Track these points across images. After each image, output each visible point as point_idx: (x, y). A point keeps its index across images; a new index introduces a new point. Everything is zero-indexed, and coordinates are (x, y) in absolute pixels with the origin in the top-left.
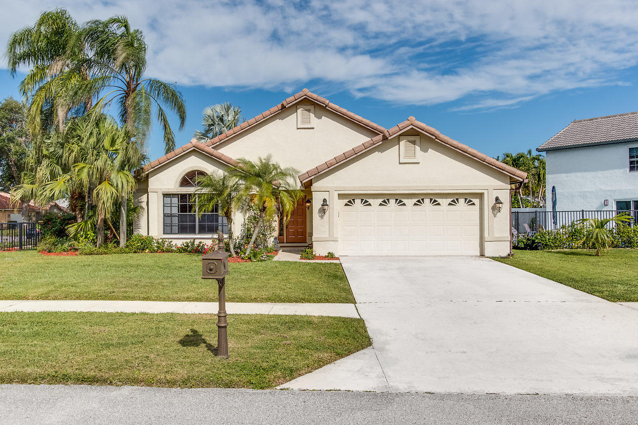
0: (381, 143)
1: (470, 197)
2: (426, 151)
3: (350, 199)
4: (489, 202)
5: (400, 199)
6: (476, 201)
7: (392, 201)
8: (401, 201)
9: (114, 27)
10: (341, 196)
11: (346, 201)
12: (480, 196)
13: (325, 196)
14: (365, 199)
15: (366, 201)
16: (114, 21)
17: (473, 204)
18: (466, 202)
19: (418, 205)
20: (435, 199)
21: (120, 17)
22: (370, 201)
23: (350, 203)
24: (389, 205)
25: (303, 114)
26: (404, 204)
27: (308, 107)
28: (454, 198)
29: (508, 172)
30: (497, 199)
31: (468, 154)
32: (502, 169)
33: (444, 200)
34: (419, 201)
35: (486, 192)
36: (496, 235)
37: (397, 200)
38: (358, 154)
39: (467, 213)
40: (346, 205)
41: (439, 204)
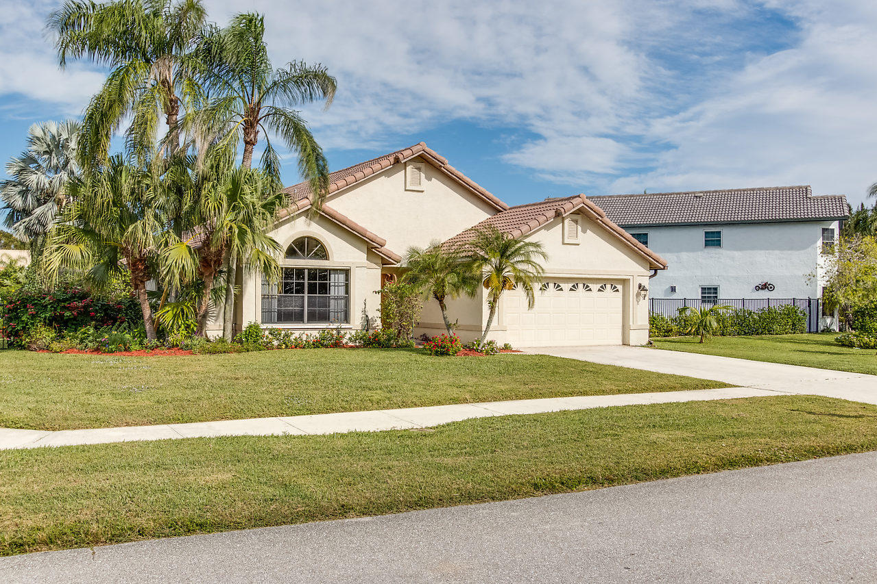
1: (616, 283)
2: (584, 231)
4: (633, 289)
5: (558, 283)
6: (620, 287)
7: (552, 286)
8: (558, 286)
12: (623, 282)
17: (617, 291)
18: (612, 288)
19: (573, 290)
20: (587, 284)
24: (548, 290)
25: (413, 173)
26: (561, 289)
27: (419, 165)
30: (640, 286)
33: (595, 285)
34: (574, 286)
35: (630, 278)
36: (639, 323)
37: (555, 284)
39: (612, 299)
41: (590, 290)
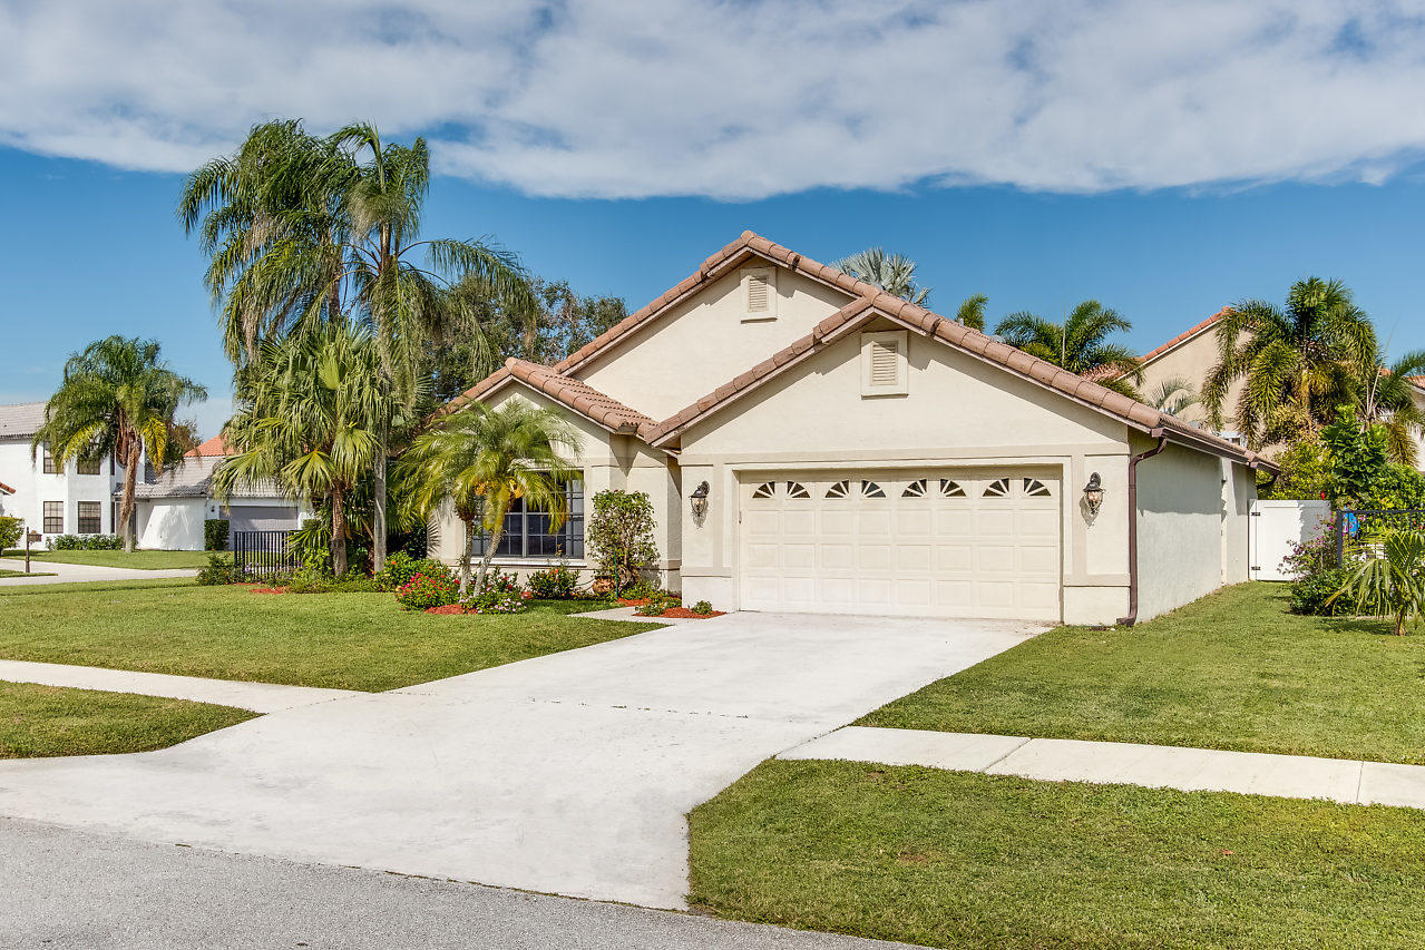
0: (812, 352)
1: (1037, 477)
2: (921, 365)
3: (763, 482)
4: (1073, 487)
5: (870, 479)
6: (1050, 485)
7: (855, 487)
8: (874, 487)
9: (348, 146)
10: (741, 475)
11: (756, 487)
12: (1056, 471)
13: (706, 475)
14: (796, 482)
15: (799, 488)
16: (351, 132)
17: (1046, 493)
18: (1027, 490)
19: (912, 495)
20: (951, 479)
21: (361, 126)
22: (808, 486)
23: (764, 492)
24: (847, 496)
25: (751, 290)
26: (881, 494)
27: (763, 272)
28: (999, 478)
29: (1109, 411)
30: (1092, 479)
31: (1010, 368)
32: (1096, 405)
33: (975, 483)
34: (914, 486)
35: (1065, 462)
37: (865, 483)
38: (764, 380)
39: (1029, 515)
40: (757, 495)
41: (961, 493)
